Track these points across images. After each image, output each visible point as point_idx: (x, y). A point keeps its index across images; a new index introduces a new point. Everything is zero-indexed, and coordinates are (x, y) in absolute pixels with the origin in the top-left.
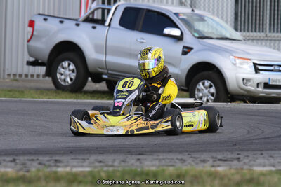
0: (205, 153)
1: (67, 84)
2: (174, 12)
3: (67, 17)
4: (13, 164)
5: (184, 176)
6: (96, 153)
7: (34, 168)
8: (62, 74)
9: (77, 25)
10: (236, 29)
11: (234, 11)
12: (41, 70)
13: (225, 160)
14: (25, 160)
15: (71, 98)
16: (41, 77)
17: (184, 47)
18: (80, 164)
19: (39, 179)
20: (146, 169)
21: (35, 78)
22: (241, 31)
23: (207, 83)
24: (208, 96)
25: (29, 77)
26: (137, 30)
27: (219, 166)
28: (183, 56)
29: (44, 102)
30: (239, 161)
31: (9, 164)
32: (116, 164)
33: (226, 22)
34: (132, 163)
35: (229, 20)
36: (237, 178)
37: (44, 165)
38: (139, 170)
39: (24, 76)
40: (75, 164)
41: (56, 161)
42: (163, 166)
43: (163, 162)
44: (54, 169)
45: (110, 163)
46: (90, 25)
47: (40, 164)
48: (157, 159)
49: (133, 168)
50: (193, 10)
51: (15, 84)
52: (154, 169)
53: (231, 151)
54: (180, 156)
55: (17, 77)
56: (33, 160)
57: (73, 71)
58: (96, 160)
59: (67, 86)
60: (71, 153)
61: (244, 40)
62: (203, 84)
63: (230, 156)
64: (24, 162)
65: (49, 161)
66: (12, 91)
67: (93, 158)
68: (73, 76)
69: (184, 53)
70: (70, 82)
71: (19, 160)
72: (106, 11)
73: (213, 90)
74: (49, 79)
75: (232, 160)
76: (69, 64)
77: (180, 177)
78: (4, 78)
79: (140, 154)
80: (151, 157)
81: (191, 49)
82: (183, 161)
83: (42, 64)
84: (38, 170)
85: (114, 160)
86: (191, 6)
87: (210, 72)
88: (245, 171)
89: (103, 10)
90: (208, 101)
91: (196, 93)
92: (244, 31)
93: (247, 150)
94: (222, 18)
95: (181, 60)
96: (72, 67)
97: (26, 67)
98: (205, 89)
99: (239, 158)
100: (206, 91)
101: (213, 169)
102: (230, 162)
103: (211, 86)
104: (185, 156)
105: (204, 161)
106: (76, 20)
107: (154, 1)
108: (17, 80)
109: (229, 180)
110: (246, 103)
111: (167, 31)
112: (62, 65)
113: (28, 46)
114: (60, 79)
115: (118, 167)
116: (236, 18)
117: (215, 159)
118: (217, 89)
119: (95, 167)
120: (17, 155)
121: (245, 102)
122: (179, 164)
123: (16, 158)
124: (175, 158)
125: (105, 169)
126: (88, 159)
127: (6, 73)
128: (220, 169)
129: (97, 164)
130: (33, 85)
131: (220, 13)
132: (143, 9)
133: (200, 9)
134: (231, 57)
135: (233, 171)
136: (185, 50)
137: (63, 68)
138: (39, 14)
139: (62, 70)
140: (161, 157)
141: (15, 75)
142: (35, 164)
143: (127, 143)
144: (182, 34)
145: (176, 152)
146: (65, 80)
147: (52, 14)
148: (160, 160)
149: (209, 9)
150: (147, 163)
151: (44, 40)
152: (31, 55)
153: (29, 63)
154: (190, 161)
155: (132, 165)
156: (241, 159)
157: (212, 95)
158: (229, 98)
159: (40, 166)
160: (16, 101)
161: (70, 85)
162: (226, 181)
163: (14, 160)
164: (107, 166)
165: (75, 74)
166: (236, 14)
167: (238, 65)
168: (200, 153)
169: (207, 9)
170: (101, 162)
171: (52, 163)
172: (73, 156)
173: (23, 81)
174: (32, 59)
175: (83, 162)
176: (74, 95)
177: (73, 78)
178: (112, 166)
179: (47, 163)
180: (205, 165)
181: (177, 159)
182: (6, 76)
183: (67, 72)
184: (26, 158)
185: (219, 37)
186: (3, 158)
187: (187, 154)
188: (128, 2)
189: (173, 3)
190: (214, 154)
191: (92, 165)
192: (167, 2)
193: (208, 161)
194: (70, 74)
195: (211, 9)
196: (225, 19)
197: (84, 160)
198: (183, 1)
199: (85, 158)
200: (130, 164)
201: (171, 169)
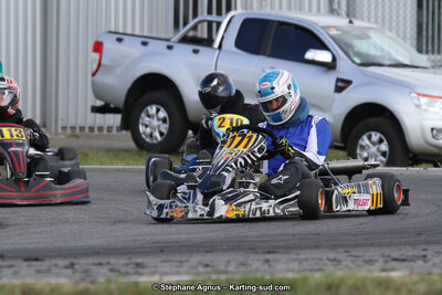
0: (371, 249)
1: (155, 141)
2: (322, 25)
3: (154, 35)
4: (69, 271)
5: (338, 287)
6: (198, 251)
7: (102, 277)
8: (147, 126)
9: (170, 48)
10: (420, 50)
11: (415, 23)
12: (115, 119)
13: (404, 260)
14: (88, 264)
16: (114, 132)
17: (338, 80)
18: (176, 269)
20: (280, 276)
21: (105, 131)
22: (427, 52)
23: (376, 136)
24: (376, 156)
25: (96, 131)
26: (264, 54)
27: (393, 269)
28: (337, 95)
29: (118, 170)
30: (425, 262)
31: (64, 271)
32: (231, 268)
33: (404, 38)
34: (257, 266)
35: (409, 36)
36: (422, 288)
37: (119, 271)
38: (268, 277)
39: (87, 130)
40: (167, 269)
41: (137, 265)
42: (305, 270)
43: (306, 265)
44: (134, 278)
45: (222, 268)
46: (190, 48)
47: (112, 270)
48: (296, 260)
49: (259, 275)
50: (351, 22)
52: (290, 276)
53: (413, 245)
54: (332, 255)
55: (78, 131)
57: (164, 121)
58: (200, 263)
59: (154, 144)
60: (162, 251)
61: (433, 67)
62: (370, 138)
63: (410, 253)
64: (86, 267)
65: (127, 265)
67: (195, 259)
68: (165, 128)
69: (339, 90)
70: (159, 138)
71: (80, 264)
72: (214, 25)
73: (384, 147)
74: (127, 134)
75: (414, 259)
76: (158, 110)
77: (331, 287)
78: (56, 134)
79: (269, 252)
80: (286, 256)
81: (348, 83)
82: (337, 262)
83: (115, 111)
84: (109, 281)
85: (229, 262)
86: (348, 16)
87: (380, 119)
88: (435, 278)
89: (210, 24)
91: (358, 151)
92: (433, 53)
93: (439, 243)
94: (397, 33)
95: (333, 99)
96: (163, 114)
97: (91, 116)
98: (372, 147)
99: (425, 256)
100: (373, 149)
101: (384, 274)
102: (411, 264)
103: (381, 141)
104: (340, 255)
105: (370, 262)
106: (168, 40)
107: (289, 8)
108: (77, 136)
109: (410, 291)
110: (438, 166)
111: (311, 55)
112: (147, 111)
113: (93, 83)
114: (144, 133)
115: (234, 273)
116: (419, 33)
117: (387, 258)
118: (390, 145)
119: (198, 274)
120: (75, 257)
121: (436, 166)
122: (330, 268)
123: (75, 261)
124: (324, 257)
125: (214, 277)
126: (187, 261)
127: (60, 126)
128: (394, 274)
129: (201, 269)
130: (102, 143)
131: (394, 24)
132: (273, 21)
133: (363, 20)
134: (413, 95)
135: (415, 278)
136: (340, 84)
137: (149, 116)
138: (110, 32)
139: (147, 119)
140: (302, 256)
141: (73, 128)
142: (104, 270)
143: (250, 234)
144: (334, 59)
145: (326, 247)
146: (151, 135)
147: (129, 32)
148: (300, 261)
149: (376, 20)
150: (281, 266)
151: (118, 71)
152: (97, 96)
153: (96, 110)
154: (347, 261)
155: (257, 269)
156: (429, 257)
157: (384, 154)
158: (411, 159)
159: (111, 274)
161: (161, 142)
163: (72, 265)
164: (217, 272)
165: (167, 126)
166: (419, 26)
167: (424, 107)
168: (364, 249)
169: (373, 20)
170: (207, 266)
171: (130, 269)
172: (164, 257)
173: (86, 137)
174: (99, 103)
175: (179, 267)
177: (164, 131)
178: (225, 272)
179: (123, 270)
180: (372, 268)
182: (60, 130)
183: (155, 122)
184: (90, 260)
185: (393, 63)
186: (54, 261)
187: (342, 250)
188: (249, 11)
189: (319, 10)
190: (387, 251)
191: (194, 271)
192: (310, 10)
193: (376, 261)
194: (159, 126)
195: (379, 20)
196: (402, 35)
197: (181, 262)
198: (336, 6)
199: (183, 259)
200: (254, 267)
201: (318, 275)
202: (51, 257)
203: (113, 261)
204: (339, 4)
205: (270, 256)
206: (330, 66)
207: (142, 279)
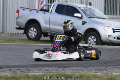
0: (92, 67)
1: (33, 37)
2: (79, 6)
4: (10, 71)
5: (83, 77)
6: (45, 67)
7: (19, 73)
8: (31, 33)
9: (37, 12)
10: (105, 14)
11: (104, 7)
12: (22, 31)
13: (100, 70)
15: (34, 43)
16: (22, 35)
17: (83, 22)
18: (39, 71)
19: (21, 78)
20: (67, 74)
21: (19, 35)
22: (107, 15)
24: (93, 43)
25: (17, 34)
26: (63, 14)
27: (98, 72)
28: (83, 25)
29: (23, 45)
30: (106, 70)
31: (8, 71)
32: (54, 71)
33: (101, 11)
35: (102, 10)
36: (106, 77)
37: (23, 72)
38: (64, 74)
39: (14, 34)
40: (36, 71)
41: (28, 70)
42: (74, 72)
43: (74, 71)
44: (27, 73)
45: (51, 71)
46: (43, 12)
47: (21, 71)
48: (71, 69)
49: (61, 73)
50: (87, 6)
51: (11, 37)
52: (70, 73)
53: (103, 66)
54: (81, 68)
55: (12, 34)
56: (18, 70)
57: (35, 32)
58: (45, 70)
60: (35, 67)
61: (109, 19)
62: (91, 37)
63: (102, 68)
65: (25, 70)
66: (9, 40)
67: (44, 69)
68: (36, 34)
69: (83, 24)
70: (34, 37)
72: (50, 6)
73: (95, 40)
74: (25, 35)
75: (103, 70)
76: (34, 29)
77: (81, 77)
78: (6, 35)
79: (64, 67)
80: (69, 69)
81: (86, 22)
82: (82, 70)
83: (22, 29)
84: (21, 74)
85: (53, 70)
86: (86, 4)
88: (109, 75)
89: (48, 6)
90: (93, 45)
91: (88, 41)
92: (109, 15)
93: (110, 66)
94: (99, 9)
95: (81, 27)
96: (35, 30)
97: (15, 30)
98: (92, 40)
99: (106, 69)
101: (95, 74)
102: (103, 71)
103: (94, 38)
104: (83, 68)
105: (91, 70)
106: (37, 10)
107: (70, 2)
108: (11, 36)
109: (102, 78)
111: (76, 15)
113: (16, 21)
114: (30, 35)
115: (55, 73)
117: (96, 70)
119: (45, 73)
120: (11, 68)
122: (81, 72)
123: (11, 69)
125: (49, 73)
126: (42, 69)
127: (7, 32)
128: (98, 74)
129: (46, 71)
130: (18, 38)
131: (98, 7)
132: (66, 5)
134: (103, 26)
135: (104, 75)
136: (83, 23)
137: (31, 30)
138: (21, 8)
139: (31, 31)
141: (11, 33)
142: (19, 71)
144: (82, 16)
145: (79, 66)
146: (32, 36)
147: (26, 7)
148: (72, 70)
150: (67, 71)
151: (23, 18)
152: (17, 25)
153: (17, 28)
154: (85, 70)
155: (61, 72)
157: (95, 42)
158: (102, 43)
159: (21, 72)
160: (11, 45)
161: (35, 38)
162: (101, 79)
164: (50, 72)
165: (36, 33)
166: (105, 8)
167: (106, 29)
168: (90, 67)
170: (47, 71)
171: (26, 71)
173: (14, 36)
174: (18, 27)
176: (36, 42)
177: (35, 35)
179: (24, 71)
180: (92, 72)
181: (80, 69)
182: (7, 34)
184: (15, 69)
186: (5, 69)
187: (84, 67)
188: (59, 2)
189: (78, 3)
190: (96, 68)
191: (44, 72)
192: (76, 2)
193: (93, 70)
194: (34, 33)
195: (94, 6)
196: (100, 10)
197: (40, 69)
198: (83, 2)
199: (41, 69)
200: (60, 71)
201: (77, 74)
202: (5, 68)
203: (21, 69)
204: (84, 1)
205: (64, 68)
206: (81, 18)
207: (30, 74)
